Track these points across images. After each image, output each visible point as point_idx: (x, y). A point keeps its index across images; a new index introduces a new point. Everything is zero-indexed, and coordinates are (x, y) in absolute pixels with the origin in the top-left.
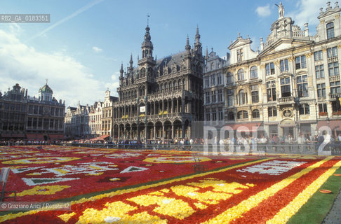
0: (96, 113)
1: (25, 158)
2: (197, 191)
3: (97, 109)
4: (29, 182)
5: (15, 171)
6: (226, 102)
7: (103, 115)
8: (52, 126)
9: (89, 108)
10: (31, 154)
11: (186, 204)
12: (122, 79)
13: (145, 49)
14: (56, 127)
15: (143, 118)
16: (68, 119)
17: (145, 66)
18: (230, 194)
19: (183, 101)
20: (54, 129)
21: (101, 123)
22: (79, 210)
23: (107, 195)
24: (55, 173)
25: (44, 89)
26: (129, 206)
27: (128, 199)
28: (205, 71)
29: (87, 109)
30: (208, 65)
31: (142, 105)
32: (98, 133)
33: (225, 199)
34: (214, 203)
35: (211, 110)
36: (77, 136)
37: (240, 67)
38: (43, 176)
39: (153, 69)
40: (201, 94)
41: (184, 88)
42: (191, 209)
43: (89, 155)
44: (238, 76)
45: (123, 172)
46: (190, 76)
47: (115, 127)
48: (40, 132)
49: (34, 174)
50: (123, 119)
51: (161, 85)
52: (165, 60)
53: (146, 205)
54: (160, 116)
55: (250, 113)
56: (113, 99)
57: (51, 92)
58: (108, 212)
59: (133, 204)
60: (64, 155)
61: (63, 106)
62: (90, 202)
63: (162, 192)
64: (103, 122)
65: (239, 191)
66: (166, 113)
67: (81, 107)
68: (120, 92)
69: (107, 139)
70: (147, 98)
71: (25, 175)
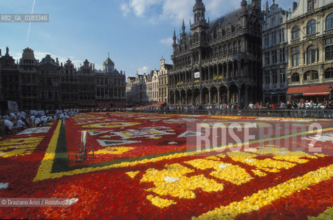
0: (153, 81)
1: (97, 123)
2: (255, 158)
3: (153, 77)
4: (102, 143)
5: (92, 134)
6: (289, 62)
7: (160, 82)
8: (116, 95)
9: (146, 76)
10: (102, 120)
11: (243, 170)
12: (175, 45)
13: (196, 12)
14: (119, 95)
15: (198, 83)
16: (128, 89)
17: (198, 30)
18: (293, 163)
19: (239, 65)
20: (117, 98)
21: (158, 90)
22: (142, 169)
23: (167, 157)
24: (122, 136)
25: (107, 62)
26: (186, 168)
27: (185, 162)
28: (264, 28)
29: (145, 77)
30: (269, 21)
31: (197, 70)
32: (155, 99)
33: (287, 168)
34: (274, 171)
35: (271, 72)
36: (137, 103)
37: (310, 18)
38: (112, 138)
39: (207, 32)
40: (260, 56)
41: (240, 50)
42: (248, 175)
43: (148, 121)
44: (308, 30)
45: (180, 136)
46: (246, 36)
47: (171, 93)
48: (107, 100)
49: (105, 136)
50: (178, 86)
51: (215, 49)
52: (218, 21)
53: (202, 169)
54: (215, 81)
55: (321, 72)
56: (167, 67)
57: (113, 64)
58: (167, 172)
59: (190, 167)
60: (128, 120)
61: (124, 77)
62: (152, 162)
63: (218, 157)
64: (160, 89)
65: (304, 161)
66: (220, 77)
67: (139, 76)
68: (174, 60)
69: (164, 105)
70: (201, 64)
71: (98, 137)
